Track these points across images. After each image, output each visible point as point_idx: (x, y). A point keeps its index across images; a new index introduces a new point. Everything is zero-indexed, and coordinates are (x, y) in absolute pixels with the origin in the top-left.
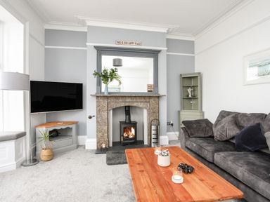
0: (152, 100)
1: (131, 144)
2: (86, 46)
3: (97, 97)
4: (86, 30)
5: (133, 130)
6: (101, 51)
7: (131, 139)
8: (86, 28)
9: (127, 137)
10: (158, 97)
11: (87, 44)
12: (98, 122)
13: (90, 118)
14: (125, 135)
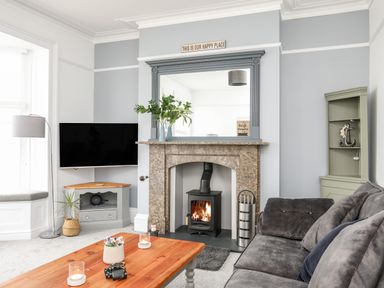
0: (244, 152)
1: (204, 233)
2: (137, 63)
3: (151, 145)
4: (137, 37)
5: (209, 209)
6: (159, 67)
7: (205, 224)
8: (138, 33)
9: (199, 220)
10: (259, 147)
11: (139, 59)
12: (151, 188)
13: (142, 179)
14: (195, 216)
